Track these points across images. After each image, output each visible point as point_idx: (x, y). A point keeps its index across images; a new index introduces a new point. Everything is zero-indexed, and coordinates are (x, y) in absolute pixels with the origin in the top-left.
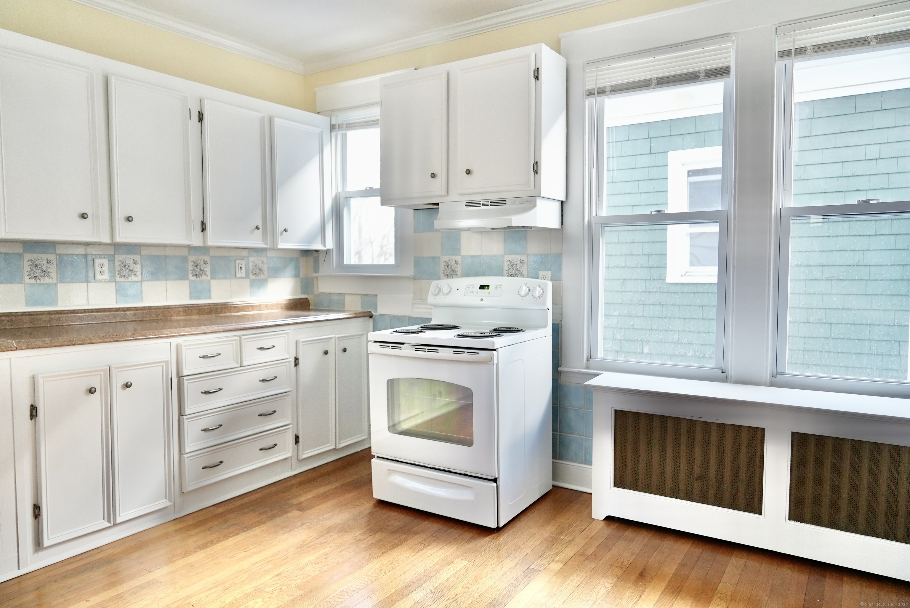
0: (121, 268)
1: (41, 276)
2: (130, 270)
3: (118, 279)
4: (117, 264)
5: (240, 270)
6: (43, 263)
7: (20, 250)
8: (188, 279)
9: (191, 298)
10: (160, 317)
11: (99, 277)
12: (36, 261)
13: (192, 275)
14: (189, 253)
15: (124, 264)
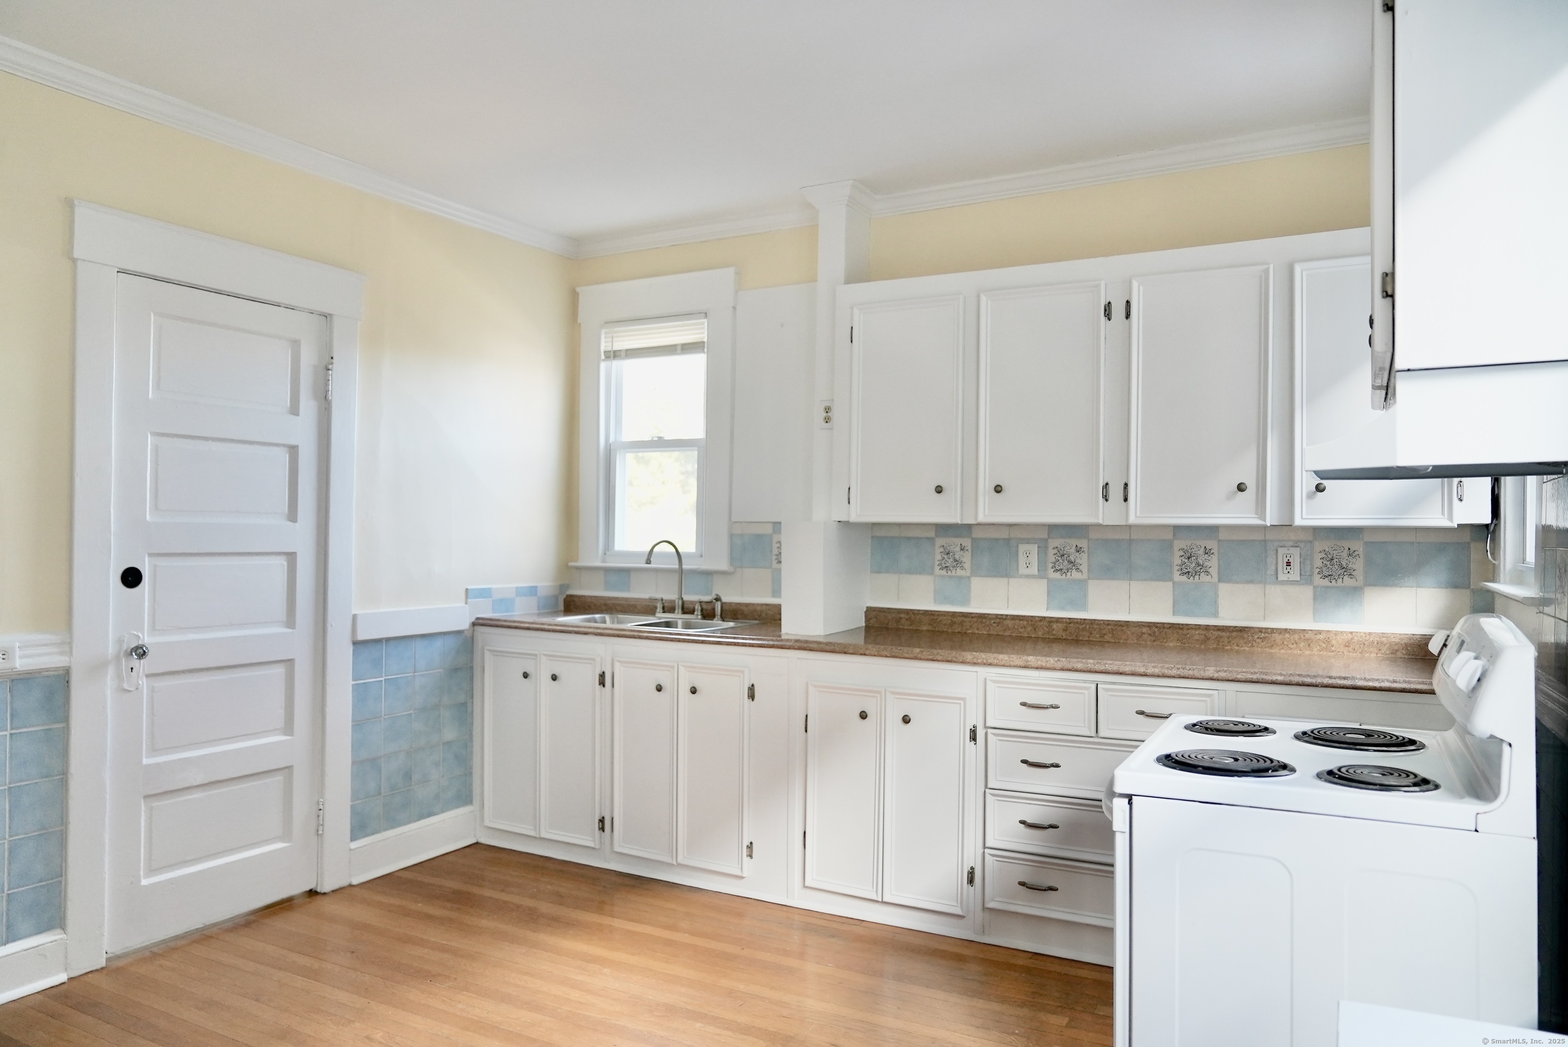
0: (1057, 558)
1: (953, 567)
2: (1070, 562)
3: (1052, 575)
4: (1051, 552)
5: (1285, 567)
6: (956, 549)
7: (932, 534)
8: (1171, 579)
9: (1174, 613)
10: (1107, 638)
11: (1023, 570)
12: (948, 548)
13: (1179, 573)
14: (1174, 535)
15: (1061, 552)
